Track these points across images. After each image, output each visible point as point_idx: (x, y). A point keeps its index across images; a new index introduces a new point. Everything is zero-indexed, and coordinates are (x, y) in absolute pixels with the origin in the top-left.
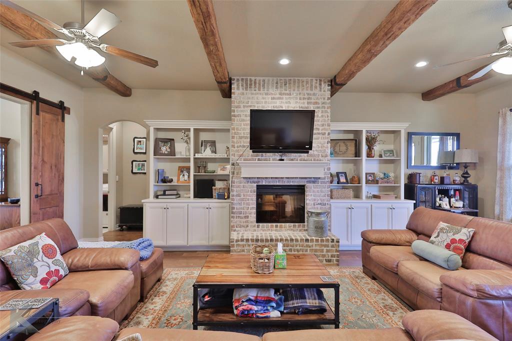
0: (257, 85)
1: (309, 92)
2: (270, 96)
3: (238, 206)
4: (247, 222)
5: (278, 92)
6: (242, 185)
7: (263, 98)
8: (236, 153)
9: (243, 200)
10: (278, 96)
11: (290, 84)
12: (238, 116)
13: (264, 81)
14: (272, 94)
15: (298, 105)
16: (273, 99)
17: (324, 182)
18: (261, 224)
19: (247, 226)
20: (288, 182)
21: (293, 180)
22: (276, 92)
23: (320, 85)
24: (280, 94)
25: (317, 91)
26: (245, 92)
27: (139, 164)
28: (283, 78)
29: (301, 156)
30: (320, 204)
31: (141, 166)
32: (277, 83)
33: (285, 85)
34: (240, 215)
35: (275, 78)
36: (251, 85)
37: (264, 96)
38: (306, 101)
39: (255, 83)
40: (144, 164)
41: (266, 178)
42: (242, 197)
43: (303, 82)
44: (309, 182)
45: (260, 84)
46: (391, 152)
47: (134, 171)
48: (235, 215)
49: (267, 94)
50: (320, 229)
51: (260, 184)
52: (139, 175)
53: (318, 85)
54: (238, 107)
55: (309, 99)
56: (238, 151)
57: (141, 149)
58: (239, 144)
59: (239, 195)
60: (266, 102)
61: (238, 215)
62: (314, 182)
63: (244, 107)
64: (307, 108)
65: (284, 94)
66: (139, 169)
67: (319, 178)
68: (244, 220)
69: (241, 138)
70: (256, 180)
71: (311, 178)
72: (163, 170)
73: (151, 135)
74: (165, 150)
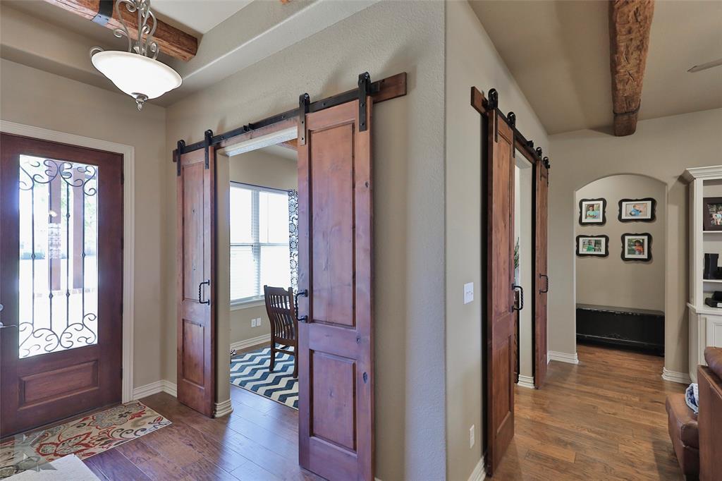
27: (590, 242)
31: (593, 244)
40: (600, 241)
47: (580, 252)
52: (589, 259)
57: (594, 217)
66: (589, 250)
72: (716, 255)
73: (700, 194)
74: (720, 218)
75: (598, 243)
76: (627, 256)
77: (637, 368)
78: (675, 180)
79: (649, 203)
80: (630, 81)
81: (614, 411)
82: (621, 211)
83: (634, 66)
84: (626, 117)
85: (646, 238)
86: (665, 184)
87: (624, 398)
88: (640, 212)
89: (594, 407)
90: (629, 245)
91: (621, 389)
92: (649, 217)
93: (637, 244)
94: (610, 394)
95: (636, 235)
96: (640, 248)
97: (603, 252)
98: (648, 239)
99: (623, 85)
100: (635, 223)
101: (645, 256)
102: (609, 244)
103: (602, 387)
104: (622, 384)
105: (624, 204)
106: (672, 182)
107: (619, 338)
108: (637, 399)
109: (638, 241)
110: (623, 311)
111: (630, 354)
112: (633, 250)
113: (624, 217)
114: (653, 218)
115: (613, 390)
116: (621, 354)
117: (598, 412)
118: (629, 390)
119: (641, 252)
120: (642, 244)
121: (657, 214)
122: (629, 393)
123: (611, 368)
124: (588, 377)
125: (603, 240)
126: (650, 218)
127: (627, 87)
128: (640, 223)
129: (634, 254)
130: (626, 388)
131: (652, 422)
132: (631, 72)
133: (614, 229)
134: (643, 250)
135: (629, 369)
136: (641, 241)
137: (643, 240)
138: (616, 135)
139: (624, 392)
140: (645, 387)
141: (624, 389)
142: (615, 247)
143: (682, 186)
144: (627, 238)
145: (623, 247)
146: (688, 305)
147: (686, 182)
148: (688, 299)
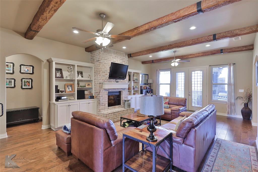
0: (108, 51)
1: (123, 57)
2: (112, 57)
3: (102, 101)
4: (105, 107)
5: (114, 56)
6: (103, 92)
7: (110, 57)
8: (101, 79)
9: (103, 98)
10: (114, 57)
11: (118, 53)
12: (102, 63)
13: (110, 50)
14: (112, 56)
15: (120, 62)
16: (113, 58)
17: (126, 90)
18: (109, 107)
19: (105, 109)
20: (118, 90)
21: (119, 89)
22: (114, 55)
23: (126, 55)
24: (115, 57)
25: (125, 58)
26: (104, 53)
28: (116, 51)
29: (121, 80)
30: (126, 97)
31: (8, 82)
32: (114, 52)
33: (116, 53)
34: (103, 105)
35: (114, 50)
36: (106, 51)
37: (110, 56)
38: (122, 61)
39: (107, 50)
41: (111, 89)
42: (103, 97)
43: (121, 53)
44: (123, 90)
45: (109, 51)
46: (137, 79)
48: (101, 105)
49: (111, 56)
50: (129, 105)
51: (109, 91)
53: (125, 55)
54: (102, 59)
55: (123, 60)
56: (102, 78)
57: (9, 70)
58: (102, 75)
59: (102, 96)
60: (111, 59)
61: (102, 105)
62: (124, 90)
63: (104, 59)
64: (122, 63)
65: (116, 57)
67: (125, 88)
68: (104, 106)
69: (103, 72)
70: (108, 90)
71: (123, 88)
72: (58, 86)
73: (54, 66)
74: (58, 75)
75: (10, 82)
76: (23, 87)
77: (32, 129)
78: (46, 61)
79: (32, 67)
80: (45, 20)
81: (34, 148)
82: (21, 69)
83: (49, 16)
84: (34, 33)
85: (30, 80)
87: (35, 141)
88: (29, 70)
89: (26, 150)
90: (24, 83)
91: (32, 139)
93: (27, 82)
94: (29, 142)
95: (27, 79)
96: (28, 84)
97: (13, 86)
98: (31, 81)
99: (42, 20)
100: (26, 74)
101: (30, 87)
102: (16, 82)
103: (24, 142)
104: (31, 137)
105: (22, 66)
107: (22, 120)
108: (39, 140)
109: (28, 81)
110: (23, 109)
111: (27, 125)
112: (26, 85)
113: (22, 72)
114: (33, 73)
115: (29, 140)
116: (24, 126)
117: (29, 151)
118: (34, 138)
120: (29, 83)
121: (35, 71)
122: (35, 139)
123: (23, 133)
124: (16, 140)
125: (13, 81)
126: (32, 73)
127: (42, 22)
128: (28, 74)
130: (33, 137)
131: (48, 144)
132: (47, 17)
133: (18, 76)
134: (30, 84)
135: (30, 130)
136: (29, 81)
137: (30, 81)
138: (25, 38)
139: (33, 139)
140: (39, 134)
141: (33, 138)
142: (18, 84)
143: (48, 63)
144: (23, 80)
145: (22, 84)
146: (50, 102)
147: (50, 62)
148: (50, 100)
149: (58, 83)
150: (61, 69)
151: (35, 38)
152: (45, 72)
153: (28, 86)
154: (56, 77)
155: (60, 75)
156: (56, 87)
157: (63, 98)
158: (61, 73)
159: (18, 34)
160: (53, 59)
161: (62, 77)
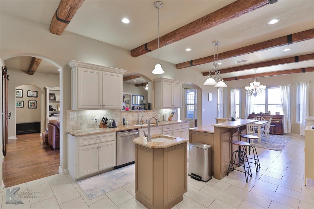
27: (18, 103)
57: (19, 95)
72: (51, 106)
73: (48, 92)
74: (52, 98)
75: (20, 103)
76: (30, 107)
78: (43, 88)
79: (36, 92)
82: (28, 94)
84: (32, 72)
85: (35, 102)
86: (41, 89)
88: (34, 94)
92: (36, 96)
95: (32, 101)
97: (22, 106)
101: (35, 107)
105: (29, 92)
106: (42, 89)
113: (29, 96)
119: (34, 106)
120: (34, 104)
121: (38, 95)
125: (22, 102)
128: (33, 98)
129: (32, 106)
133: (26, 99)
138: (28, 74)
142: (26, 104)
143: (45, 90)
144: (30, 102)
145: (29, 104)
146: (46, 117)
147: (45, 89)
148: (46, 116)
149: (51, 104)
150: (55, 94)
151: (35, 73)
152: (43, 96)
153: (33, 106)
154: (50, 99)
155: (54, 98)
156: (50, 107)
157: (55, 114)
158: (55, 97)
159: (23, 72)
160: (47, 87)
161: (55, 99)
